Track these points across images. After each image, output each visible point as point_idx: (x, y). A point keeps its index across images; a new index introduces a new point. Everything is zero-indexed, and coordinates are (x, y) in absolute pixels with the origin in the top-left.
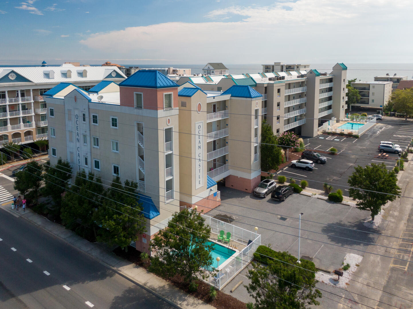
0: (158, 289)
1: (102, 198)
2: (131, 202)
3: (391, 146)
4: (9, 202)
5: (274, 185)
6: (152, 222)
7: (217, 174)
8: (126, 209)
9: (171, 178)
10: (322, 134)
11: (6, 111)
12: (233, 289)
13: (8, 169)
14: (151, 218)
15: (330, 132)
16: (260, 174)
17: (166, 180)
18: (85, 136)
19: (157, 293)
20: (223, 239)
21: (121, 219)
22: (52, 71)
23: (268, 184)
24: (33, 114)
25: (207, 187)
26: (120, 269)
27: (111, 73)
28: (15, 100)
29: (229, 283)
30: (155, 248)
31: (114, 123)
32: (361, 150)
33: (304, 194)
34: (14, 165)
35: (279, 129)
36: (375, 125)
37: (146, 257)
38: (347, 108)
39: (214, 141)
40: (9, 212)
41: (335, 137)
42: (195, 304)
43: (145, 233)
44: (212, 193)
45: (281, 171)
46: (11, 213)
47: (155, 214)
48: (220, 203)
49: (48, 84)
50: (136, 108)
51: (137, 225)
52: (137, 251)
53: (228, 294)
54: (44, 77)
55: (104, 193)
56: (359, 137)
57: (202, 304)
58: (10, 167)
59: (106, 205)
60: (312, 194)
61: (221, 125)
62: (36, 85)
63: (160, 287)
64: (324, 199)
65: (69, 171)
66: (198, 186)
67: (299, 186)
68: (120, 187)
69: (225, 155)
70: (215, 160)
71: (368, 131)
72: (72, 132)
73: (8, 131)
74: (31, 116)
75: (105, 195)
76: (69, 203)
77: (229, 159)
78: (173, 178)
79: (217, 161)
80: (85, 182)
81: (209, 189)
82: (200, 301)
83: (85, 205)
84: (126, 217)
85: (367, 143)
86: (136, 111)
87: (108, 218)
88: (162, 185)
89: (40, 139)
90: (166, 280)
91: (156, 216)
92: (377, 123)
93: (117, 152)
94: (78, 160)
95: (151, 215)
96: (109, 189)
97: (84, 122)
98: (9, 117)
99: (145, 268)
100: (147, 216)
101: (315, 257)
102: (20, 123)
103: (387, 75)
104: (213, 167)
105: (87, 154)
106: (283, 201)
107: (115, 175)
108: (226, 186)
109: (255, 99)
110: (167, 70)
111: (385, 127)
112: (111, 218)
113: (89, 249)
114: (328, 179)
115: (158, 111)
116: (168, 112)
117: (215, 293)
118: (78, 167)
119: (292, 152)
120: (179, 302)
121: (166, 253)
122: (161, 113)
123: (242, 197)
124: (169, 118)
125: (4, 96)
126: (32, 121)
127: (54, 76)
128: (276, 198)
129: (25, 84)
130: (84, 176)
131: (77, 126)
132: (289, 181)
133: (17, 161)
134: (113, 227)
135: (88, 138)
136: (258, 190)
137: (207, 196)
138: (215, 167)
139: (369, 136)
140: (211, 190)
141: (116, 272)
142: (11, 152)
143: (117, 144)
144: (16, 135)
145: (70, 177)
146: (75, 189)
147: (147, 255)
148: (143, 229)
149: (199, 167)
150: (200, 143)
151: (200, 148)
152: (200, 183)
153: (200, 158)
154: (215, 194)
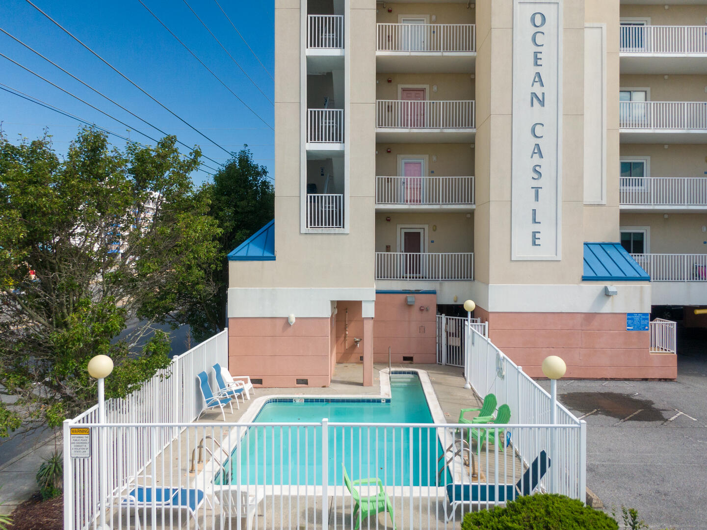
9: (335, 147)
25: (581, 271)
44: (618, 307)
47: (256, 251)
48: (670, 373)
66: (525, 251)
81: (599, 286)
91: (258, 258)
137: (583, 309)
140: (608, 293)
149: (536, 176)
150: (542, 85)
151: (542, 103)
152: (537, 242)
153: (538, 141)
154: (637, 318)
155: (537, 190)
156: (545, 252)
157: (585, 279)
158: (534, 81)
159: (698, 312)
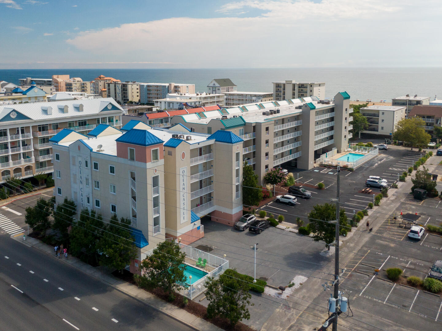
0: (146, 300)
1: (103, 232)
2: (126, 235)
3: (377, 181)
4: (19, 234)
5: (253, 219)
6: (142, 250)
7: (202, 210)
8: (122, 240)
9: (158, 215)
10: (318, 166)
11: (7, 148)
12: (202, 299)
13: (11, 203)
14: (141, 247)
15: (326, 165)
16: (242, 209)
17: (154, 217)
18: (87, 180)
19: (145, 302)
20: (201, 264)
21: (118, 248)
22: (51, 107)
23: (248, 218)
24: (33, 150)
25: (191, 221)
26: (117, 286)
27: (107, 106)
28: (15, 137)
29: (200, 295)
30: (143, 269)
31: (112, 170)
32: (350, 184)
33: (279, 227)
34: (18, 199)
35: (268, 165)
36: (377, 156)
37: (137, 277)
38: (352, 137)
39: (201, 181)
40: (21, 242)
41: (331, 170)
42: (172, 309)
43: (136, 259)
44: (196, 226)
45: (265, 206)
46: (24, 244)
47: (145, 244)
48: (203, 236)
49: (46, 120)
50: (129, 160)
51: (131, 252)
52: (131, 273)
53: (197, 303)
54: (43, 114)
55: (104, 227)
56: (354, 170)
57: (178, 308)
58: (13, 201)
59: (107, 237)
60: (286, 228)
61: (207, 166)
62: (35, 122)
63: (147, 298)
64: (295, 232)
65: (74, 209)
66: (182, 221)
67: (276, 220)
68: (118, 224)
69: (211, 193)
70: (201, 198)
71: (366, 163)
72: (76, 175)
73: (10, 166)
74: (31, 152)
75: (105, 229)
76: (77, 235)
77: (214, 196)
78: (160, 216)
79: (203, 198)
80: (88, 218)
81: (193, 223)
82: (176, 307)
83: (90, 237)
84: (121, 246)
85: (359, 177)
86: (130, 162)
87: (108, 247)
88: (151, 222)
89: (39, 174)
90: (152, 293)
91: (146, 246)
92: (380, 153)
93: (114, 193)
94: (81, 199)
95: (142, 245)
96: (108, 224)
97: (87, 168)
98: (10, 153)
99: (137, 285)
100: (139, 246)
101: (270, 278)
102: (20, 158)
103: (407, 96)
104: (199, 203)
105: (89, 194)
106: (259, 233)
107: (113, 212)
108: (212, 220)
109: (236, 144)
110: (168, 86)
111: (386, 158)
112: (110, 247)
113: (92, 272)
114: (306, 214)
115: (147, 163)
116: (155, 163)
117: (187, 301)
118: (81, 205)
119: (282, 186)
120: (161, 308)
121: (152, 272)
122: (149, 165)
123: (224, 230)
124: (155, 168)
125: (5, 134)
126: (31, 156)
127: (52, 112)
128: (252, 231)
129: (25, 121)
130: (88, 214)
131: (80, 171)
132: (269, 215)
133: (18, 195)
134: (112, 254)
135: (90, 181)
136: (238, 224)
137: (191, 229)
138: (201, 203)
139: (365, 168)
140: (195, 224)
141: (114, 288)
142: (13, 187)
143: (114, 187)
144: (17, 170)
145: (74, 213)
146: (81, 224)
147: (138, 276)
148: (135, 255)
149: (184, 205)
150: (184, 185)
151: (184, 189)
152: (184, 219)
153: (184, 197)
154: (199, 228)
155: (184, 208)
157: (191, 223)
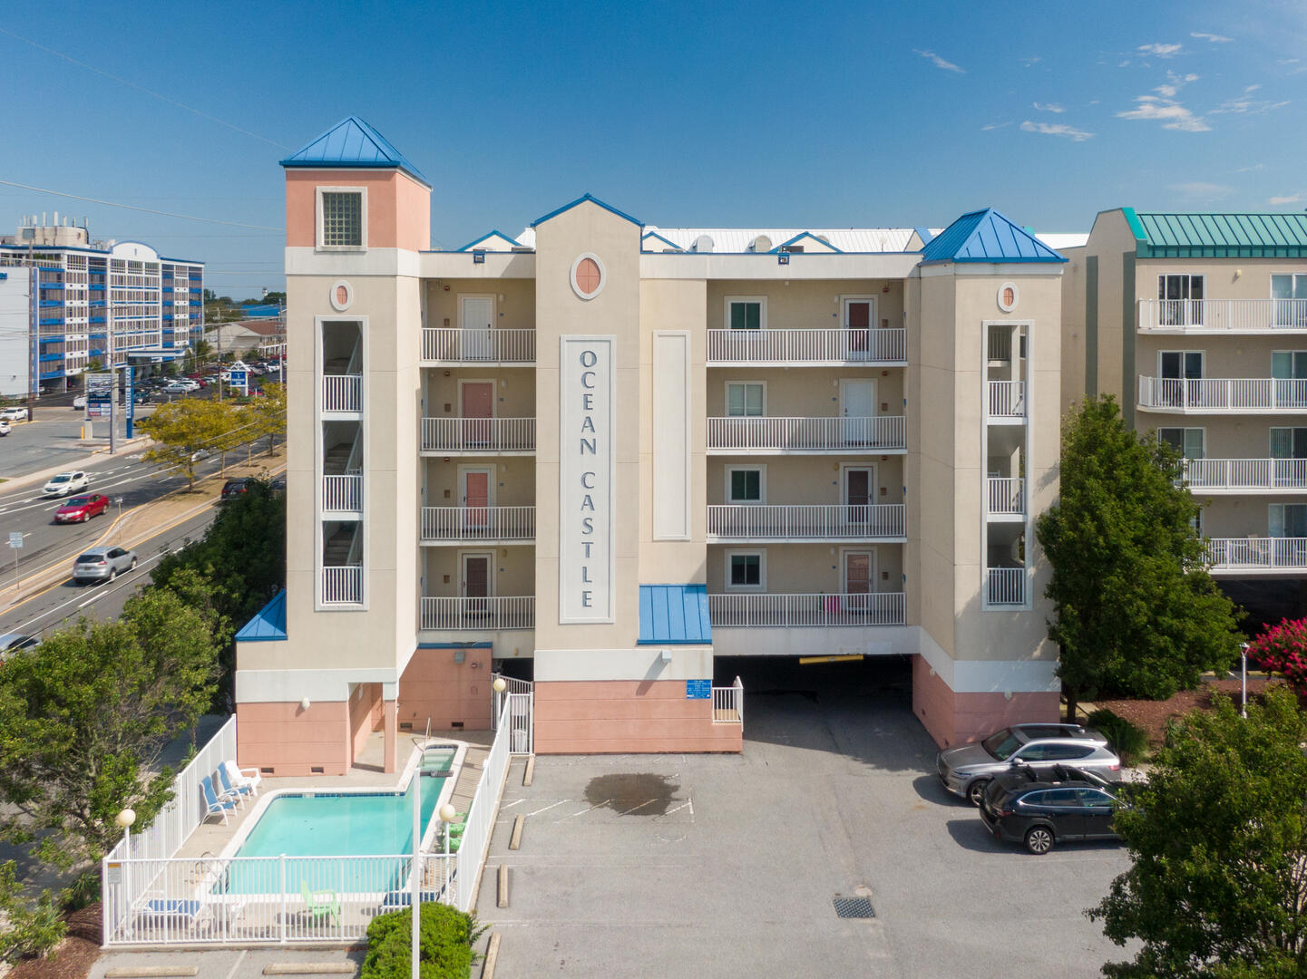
9: (352, 517)
14: (239, 635)
17: (326, 519)
25: (638, 635)
44: (676, 673)
48: (736, 745)
66: (575, 613)
78: (362, 522)
81: (655, 651)
91: (267, 639)
95: (247, 629)
115: (287, 248)
116: (338, 258)
122: (300, 259)
124: (341, 282)
137: (638, 676)
140: (663, 657)
149: (587, 530)
150: (593, 430)
151: (593, 450)
152: (588, 603)
153: (588, 492)
154: (697, 686)
155: (588, 545)
156: (596, 614)
157: (641, 643)
158: (584, 426)
159: (802, 661)
